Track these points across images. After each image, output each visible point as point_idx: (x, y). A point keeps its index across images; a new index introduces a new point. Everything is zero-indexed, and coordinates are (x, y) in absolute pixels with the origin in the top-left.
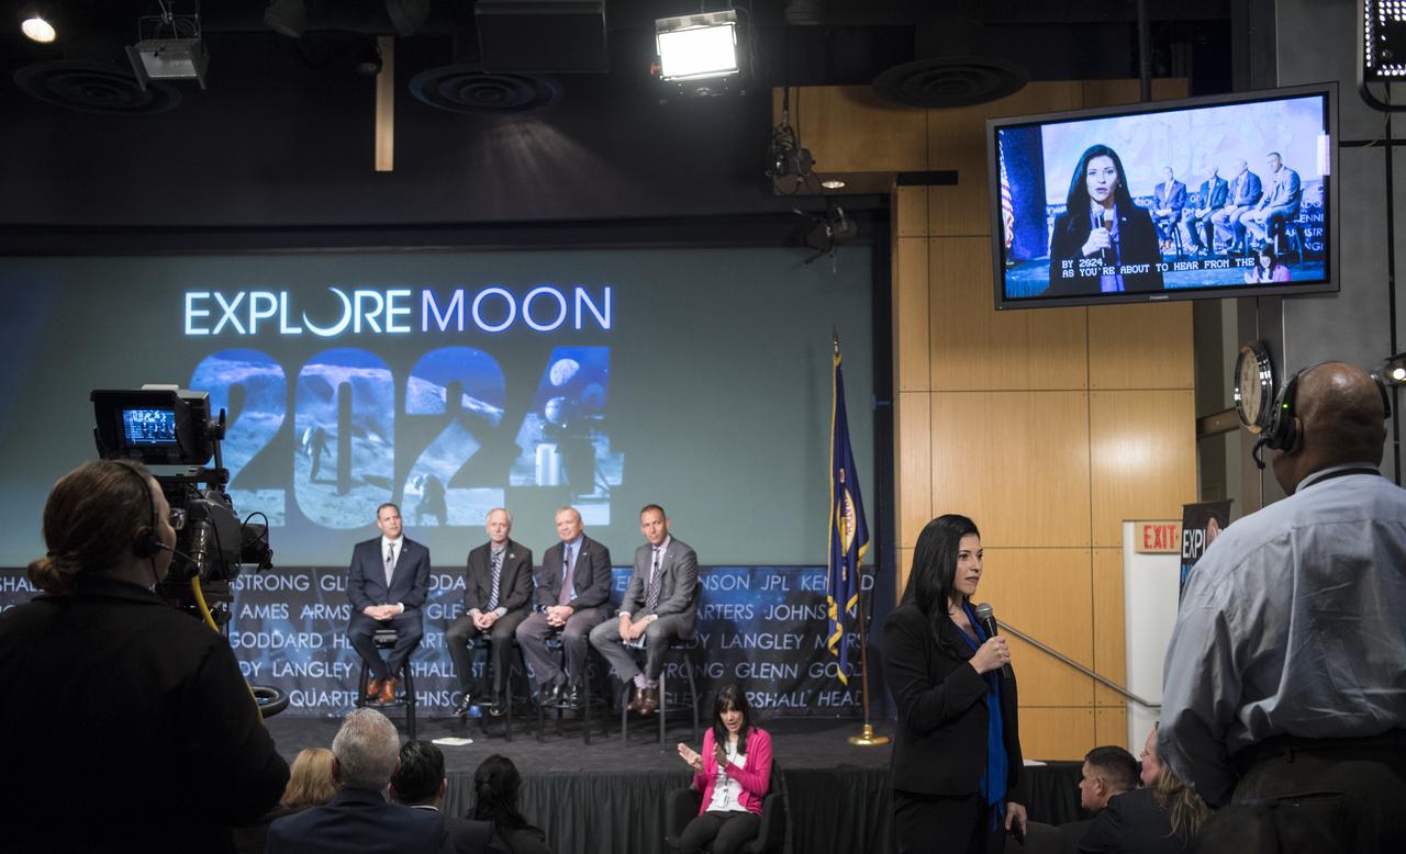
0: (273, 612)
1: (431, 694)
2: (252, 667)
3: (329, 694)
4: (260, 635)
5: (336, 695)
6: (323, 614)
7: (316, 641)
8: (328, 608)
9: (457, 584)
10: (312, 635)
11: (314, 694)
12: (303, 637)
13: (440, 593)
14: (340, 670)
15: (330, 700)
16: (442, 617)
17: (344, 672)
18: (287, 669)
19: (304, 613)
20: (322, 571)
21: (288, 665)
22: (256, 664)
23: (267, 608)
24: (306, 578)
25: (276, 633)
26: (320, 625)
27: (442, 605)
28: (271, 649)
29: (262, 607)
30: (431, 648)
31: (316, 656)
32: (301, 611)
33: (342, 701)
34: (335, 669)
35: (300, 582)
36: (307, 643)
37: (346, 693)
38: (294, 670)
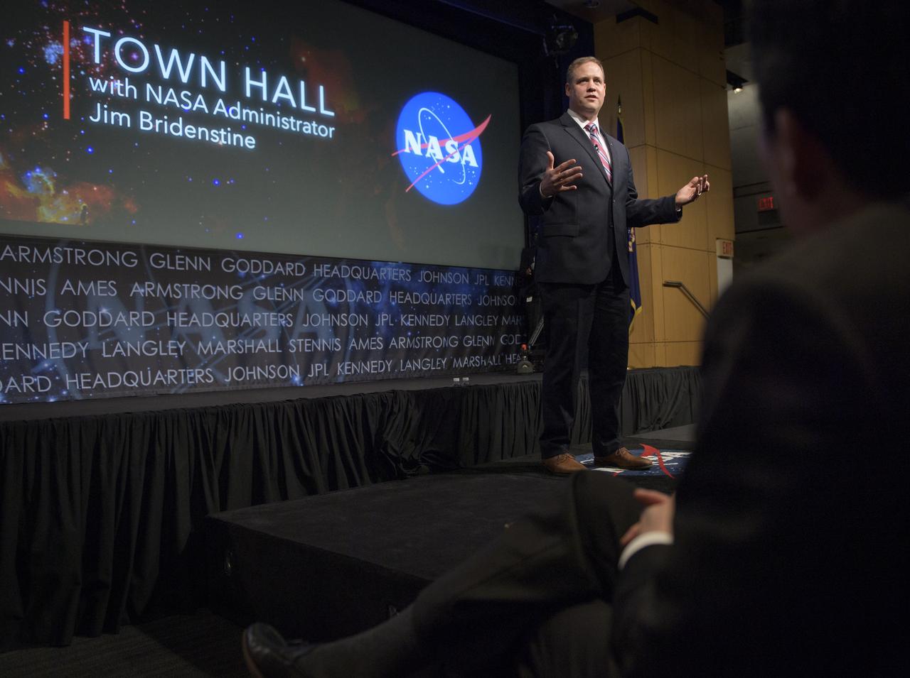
0: (97, 289)
1: (259, 369)
2: (78, 347)
3: (164, 373)
4: (84, 312)
5: (172, 374)
6: (154, 291)
7: (148, 319)
8: (159, 286)
9: (277, 269)
10: (143, 313)
11: (149, 372)
12: (134, 316)
13: (263, 276)
14: (175, 347)
15: (166, 379)
16: (266, 297)
17: (178, 350)
18: (118, 349)
19: (134, 291)
20: (151, 249)
21: (118, 344)
22: (84, 345)
23: (92, 284)
24: (135, 255)
25: (104, 311)
26: (150, 303)
27: (266, 287)
28: (99, 329)
29: (86, 283)
30: (257, 327)
31: (150, 334)
32: (132, 289)
33: (178, 378)
34: (170, 347)
35: (128, 259)
36: (139, 321)
37: (182, 371)
38: (125, 350)
